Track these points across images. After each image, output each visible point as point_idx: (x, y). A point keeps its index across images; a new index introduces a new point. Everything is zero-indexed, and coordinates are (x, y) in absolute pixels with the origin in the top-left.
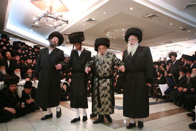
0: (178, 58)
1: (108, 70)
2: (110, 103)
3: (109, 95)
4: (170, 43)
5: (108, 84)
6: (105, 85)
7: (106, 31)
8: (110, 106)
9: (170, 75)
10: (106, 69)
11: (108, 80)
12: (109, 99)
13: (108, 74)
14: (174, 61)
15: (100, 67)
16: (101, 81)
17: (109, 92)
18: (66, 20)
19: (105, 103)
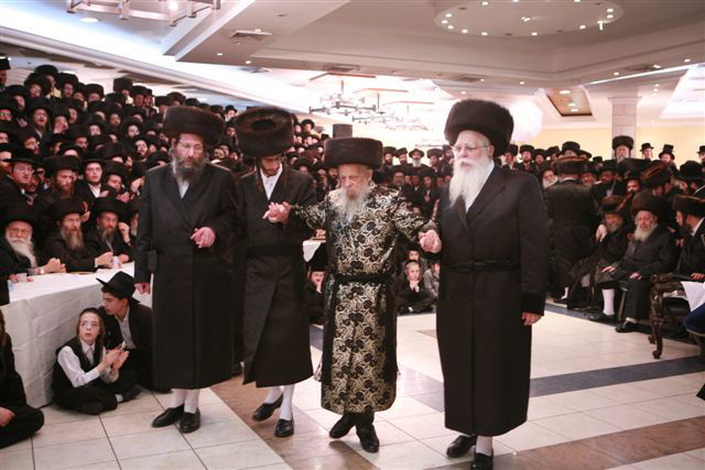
1: (368, 252)
2: (369, 372)
3: (369, 345)
5: (368, 304)
6: (355, 305)
8: (368, 384)
10: (361, 248)
13: (367, 269)
15: (341, 239)
17: (367, 331)
19: (351, 371)
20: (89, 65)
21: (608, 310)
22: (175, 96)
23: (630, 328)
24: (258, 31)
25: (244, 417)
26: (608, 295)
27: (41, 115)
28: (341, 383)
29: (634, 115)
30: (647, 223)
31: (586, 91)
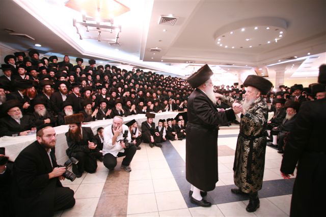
7: (215, 36)
20: (122, 64)
21: (275, 143)
22: (150, 72)
24: (157, 48)
26: (275, 137)
29: (283, 76)
30: (291, 113)
31: (268, 68)
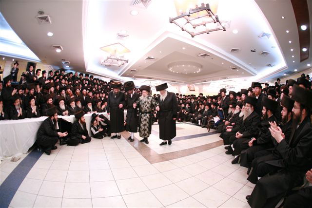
0: (227, 94)
1: (148, 108)
2: (147, 130)
3: (148, 125)
4: (225, 78)
5: (147, 117)
6: (145, 118)
7: (169, 66)
8: (147, 132)
9: (221, 109)
10: (146, 107)
11: (148, 115)
12: (147, 127)
13: (148, 110)
14: (224, 96)
15: (142, 106)
16: (143, 115)
17: (147, 122)
18: (126, 60)
19: (144, 130)
21: (199, 124)
23: (204, 127)
25: (126, 139)
26: (199, 121)
27: (96, 86)
28: (143, 132)
